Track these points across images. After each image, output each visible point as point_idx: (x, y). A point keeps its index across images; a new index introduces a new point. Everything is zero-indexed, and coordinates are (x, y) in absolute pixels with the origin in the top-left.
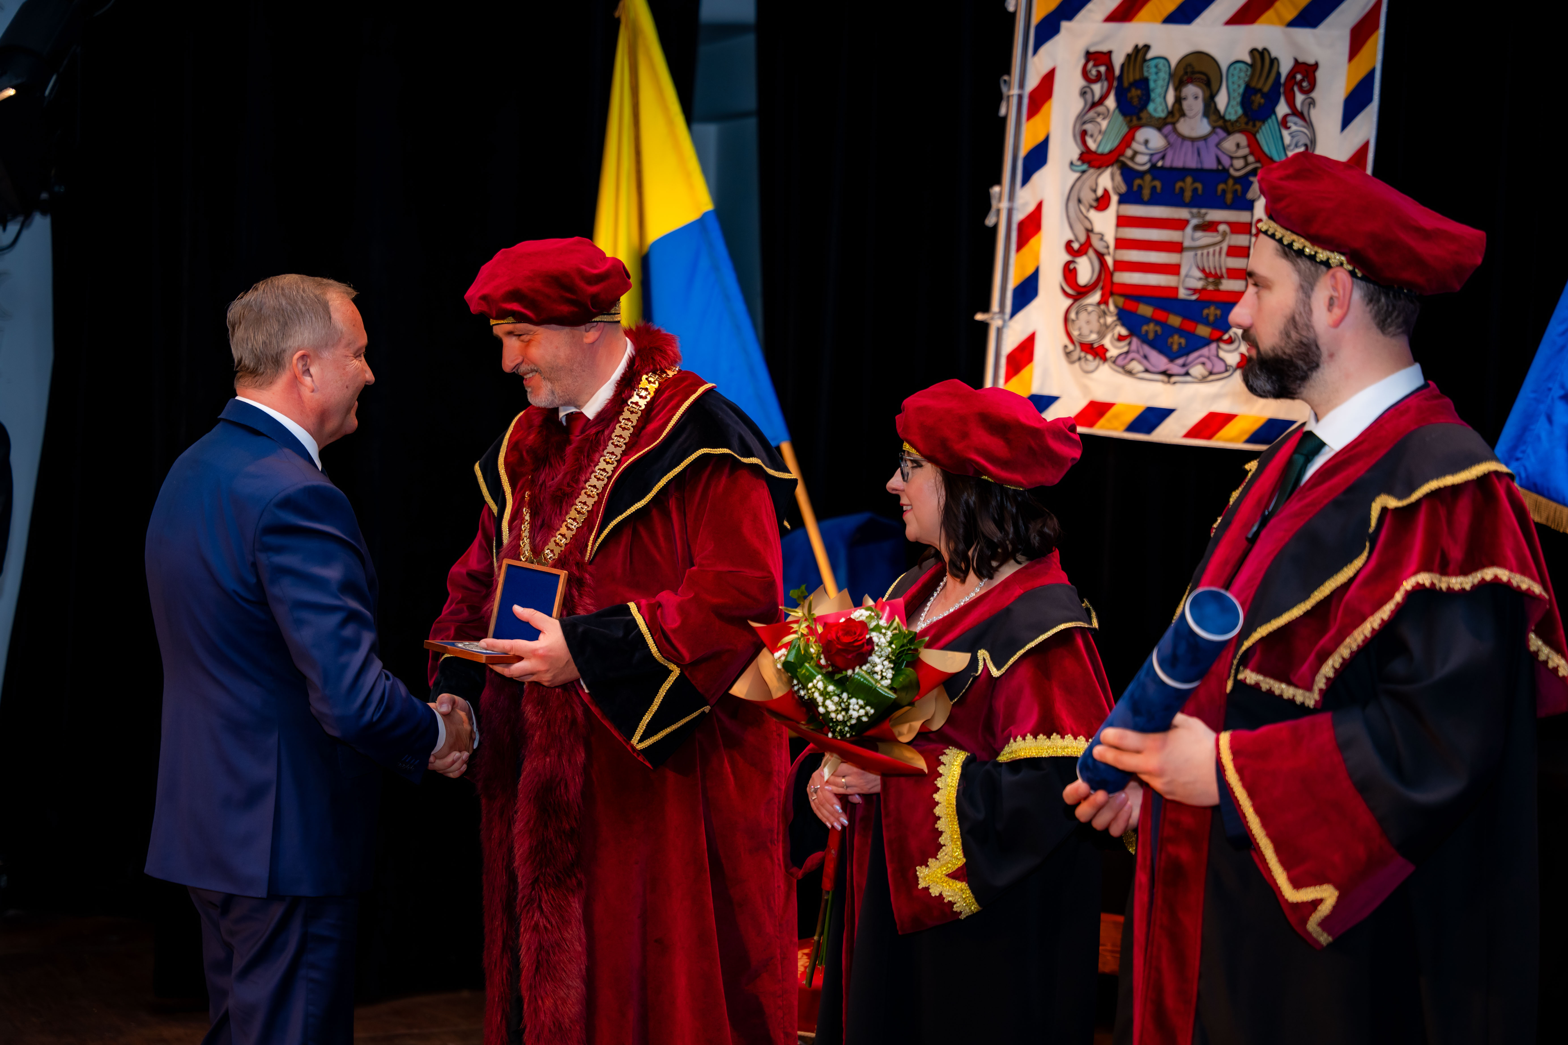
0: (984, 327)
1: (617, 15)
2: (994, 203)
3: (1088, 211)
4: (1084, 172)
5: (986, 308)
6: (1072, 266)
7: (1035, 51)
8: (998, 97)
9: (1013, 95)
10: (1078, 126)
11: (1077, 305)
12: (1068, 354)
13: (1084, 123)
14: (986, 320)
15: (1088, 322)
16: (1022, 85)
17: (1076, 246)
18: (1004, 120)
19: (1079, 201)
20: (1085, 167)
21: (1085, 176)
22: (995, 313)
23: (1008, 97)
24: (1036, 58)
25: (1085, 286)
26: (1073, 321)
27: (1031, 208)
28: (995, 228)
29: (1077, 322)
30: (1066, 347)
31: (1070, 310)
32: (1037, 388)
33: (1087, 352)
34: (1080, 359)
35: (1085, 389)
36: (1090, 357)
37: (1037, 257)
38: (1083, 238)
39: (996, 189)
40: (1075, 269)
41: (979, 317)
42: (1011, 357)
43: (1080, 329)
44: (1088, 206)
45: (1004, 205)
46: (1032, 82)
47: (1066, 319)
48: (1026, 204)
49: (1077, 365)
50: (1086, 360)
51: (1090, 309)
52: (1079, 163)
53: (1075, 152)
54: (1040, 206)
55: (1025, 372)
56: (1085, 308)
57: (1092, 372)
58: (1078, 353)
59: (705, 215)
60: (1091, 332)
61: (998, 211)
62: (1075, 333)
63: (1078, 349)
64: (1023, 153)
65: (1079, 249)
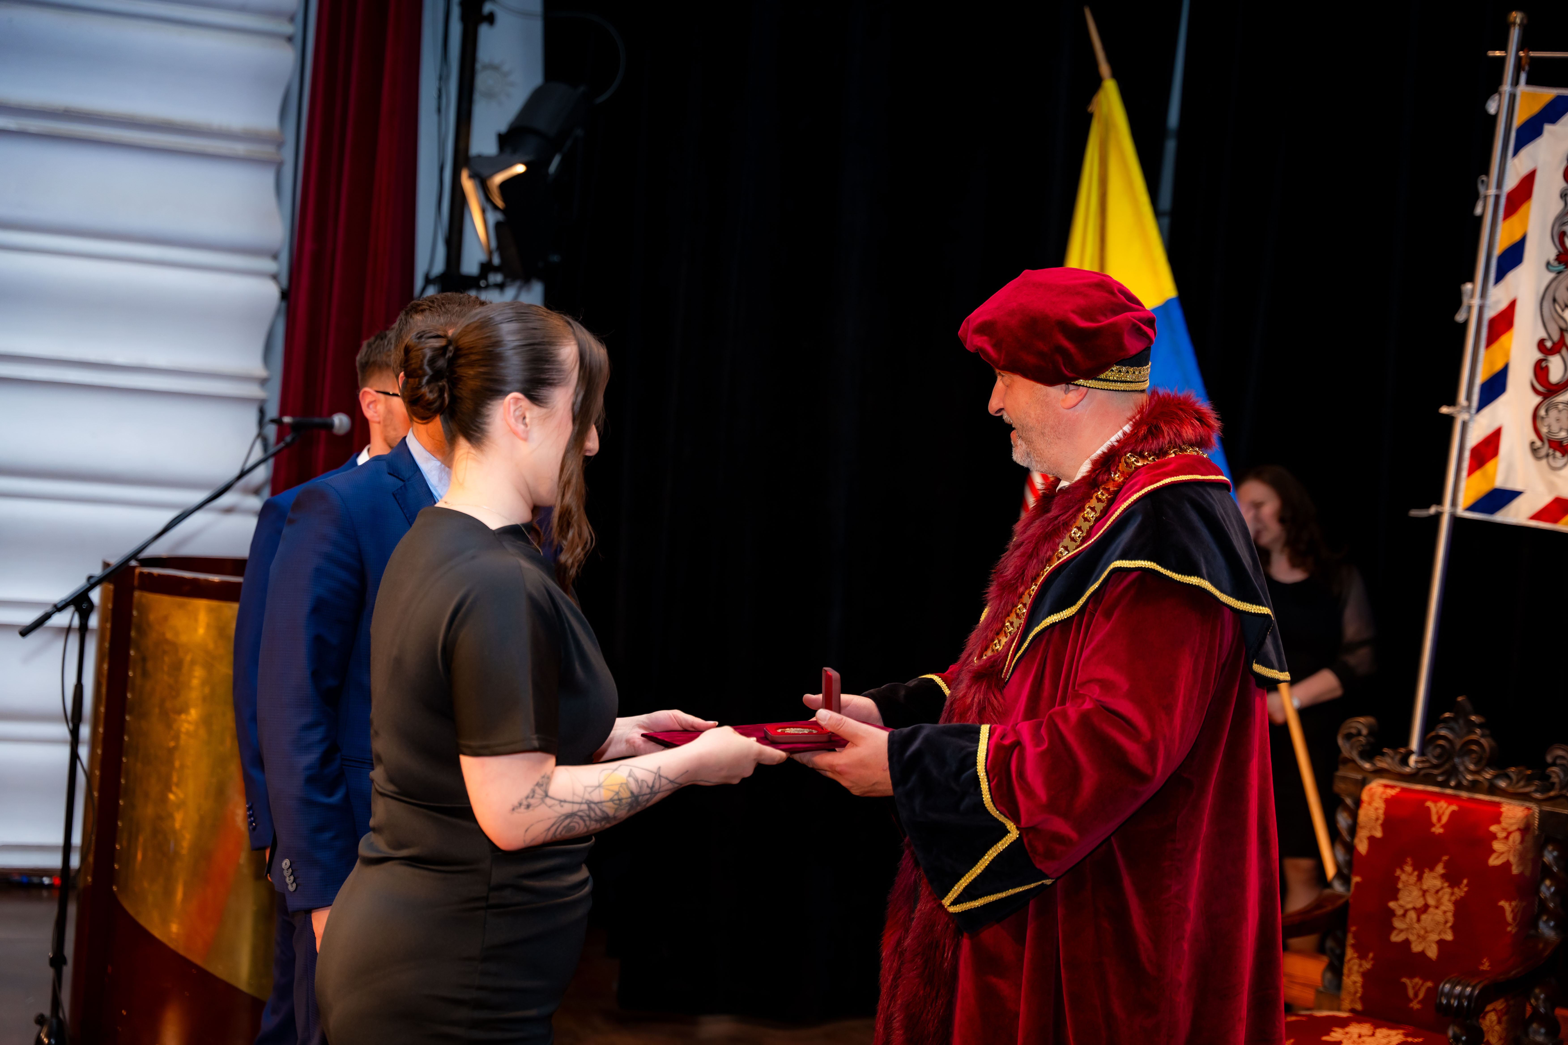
0: (1450, 420)
1: (1090, 109)
2: (1466, 300)
3: (1563, 310)
4: (1559, 273)
5: (1452, 401)
6: (1544, 364)
7: (1516, 153)
8: (1474, 197)
9: (1490, 196)
10: (1556, 228)
11: (1547, 402)
12: (1534, 451)
13: (1564, 224)
14: (1452, 414)
15: (1558, 420)
16: (1499, 185)
17: (1549, 344)
18: (1480, 219)
19: (1555, 300)
20: (1562, 267)
21: (1562, 276)
22: (1463, 408)
23: (1486, 197)
24: (1516, 160)
25: (1557, 385)
26: (1543, 418)
27: (1503, 305)
28: (1465, 325)
29: (1547, 420)
30: (1533, 443)
31: (1539, 407)
32: (1499, 482)
33: (1555, 449)
34: (1547, 455)
35: (1551, 485)
36: (1558, 454)
37: (1507, 354)
38: (1556, 337)
39: (1468, 286)
40: (1547, 368)
41: (1444, 410)
42: (1475, 451)
43: (1549, 426)
44: (1563, 306)
45: (1476, 302)
46: (1511, 182)
47: (1535, 416)
48: (1497, 302)
49: (1544, 462)
50: (1554, 457)
51: (1561, 406)
52: (1556, 264)
53: (1552, 253)
54: (1513, 304)
55: (1489, 466)
56: (1555, 406)
57: (1560, 469)
58: (1545, 449)
59: (1168, 303)
60: (1561, 429)
61: (1470, 308)
62: (1544, 430)
63: (1547, 445)
64: (1497, 252)
65: (1552, 348)
